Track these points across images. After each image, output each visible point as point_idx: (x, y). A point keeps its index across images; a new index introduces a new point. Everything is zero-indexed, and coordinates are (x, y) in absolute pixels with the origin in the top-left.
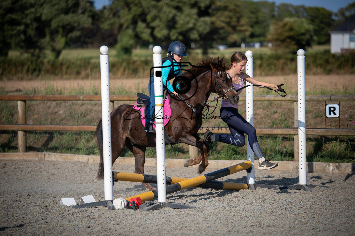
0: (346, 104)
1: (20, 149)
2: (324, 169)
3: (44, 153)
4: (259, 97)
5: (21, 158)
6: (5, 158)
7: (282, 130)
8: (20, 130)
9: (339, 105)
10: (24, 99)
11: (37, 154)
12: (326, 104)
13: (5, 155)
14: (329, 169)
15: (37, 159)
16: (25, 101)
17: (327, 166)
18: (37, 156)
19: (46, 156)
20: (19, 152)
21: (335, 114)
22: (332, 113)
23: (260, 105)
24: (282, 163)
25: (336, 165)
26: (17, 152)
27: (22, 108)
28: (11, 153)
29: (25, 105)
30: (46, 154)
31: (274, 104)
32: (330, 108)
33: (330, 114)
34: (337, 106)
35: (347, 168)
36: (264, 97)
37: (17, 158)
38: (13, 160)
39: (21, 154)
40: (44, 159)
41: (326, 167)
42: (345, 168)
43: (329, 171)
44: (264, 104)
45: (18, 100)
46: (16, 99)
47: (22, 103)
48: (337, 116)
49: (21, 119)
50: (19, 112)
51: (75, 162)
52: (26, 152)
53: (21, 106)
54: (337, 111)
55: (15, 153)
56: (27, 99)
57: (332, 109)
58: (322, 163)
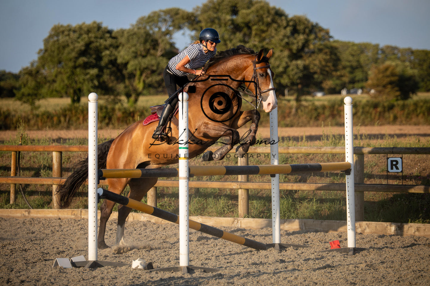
0: (415, 158)
1: (55, 205)
2: (385, 229)
3: (80, 209)
4: (315, 149)
5: (56, 215)
6: (39, 215)
7: (340, 186)
8: (54, 184)
9: (401, 158)
10: (60, 150)
11: (73, 211)
12: (388, 157)
13: (38, 211)
14: (391, 229)
15: (73, 217)
16: (61, 153)
17: (389, 227)
18: (73, 213)
19: (82, 213)
20: (54, 208)
21: (397, 168)
22: (394, 167)
23: (320, 158)
24: (339, 223)
25: (398, 225)
26: (51, 208)
27: (57, 160)
28: (44, 210)
29: (60, 156)
30: (82, 211)
31: (336, 157)
32: (392, 161)
33: (392, 168)
34: (399, 160)
35: (410, 228)
36: (320, 149)
37: (51, 215)
38: (48, 217)
39: (56, 210)
40: (80, 216)
41: (387, 227)
42: (408, 229)
43: (390, 231)
44: (324, 157)
45: (53, 151)
46: (51, 149)
47: (58, 154)
48: (400, 170)
49: (56, 172)
50: (54, 164)
51: (114, 220)
52: (61, 208)
53: (56, 158)
54: (399, 165)
55: (50, 210)
56: (62, 150)
57: (394, 163)
58: (383, 223)
